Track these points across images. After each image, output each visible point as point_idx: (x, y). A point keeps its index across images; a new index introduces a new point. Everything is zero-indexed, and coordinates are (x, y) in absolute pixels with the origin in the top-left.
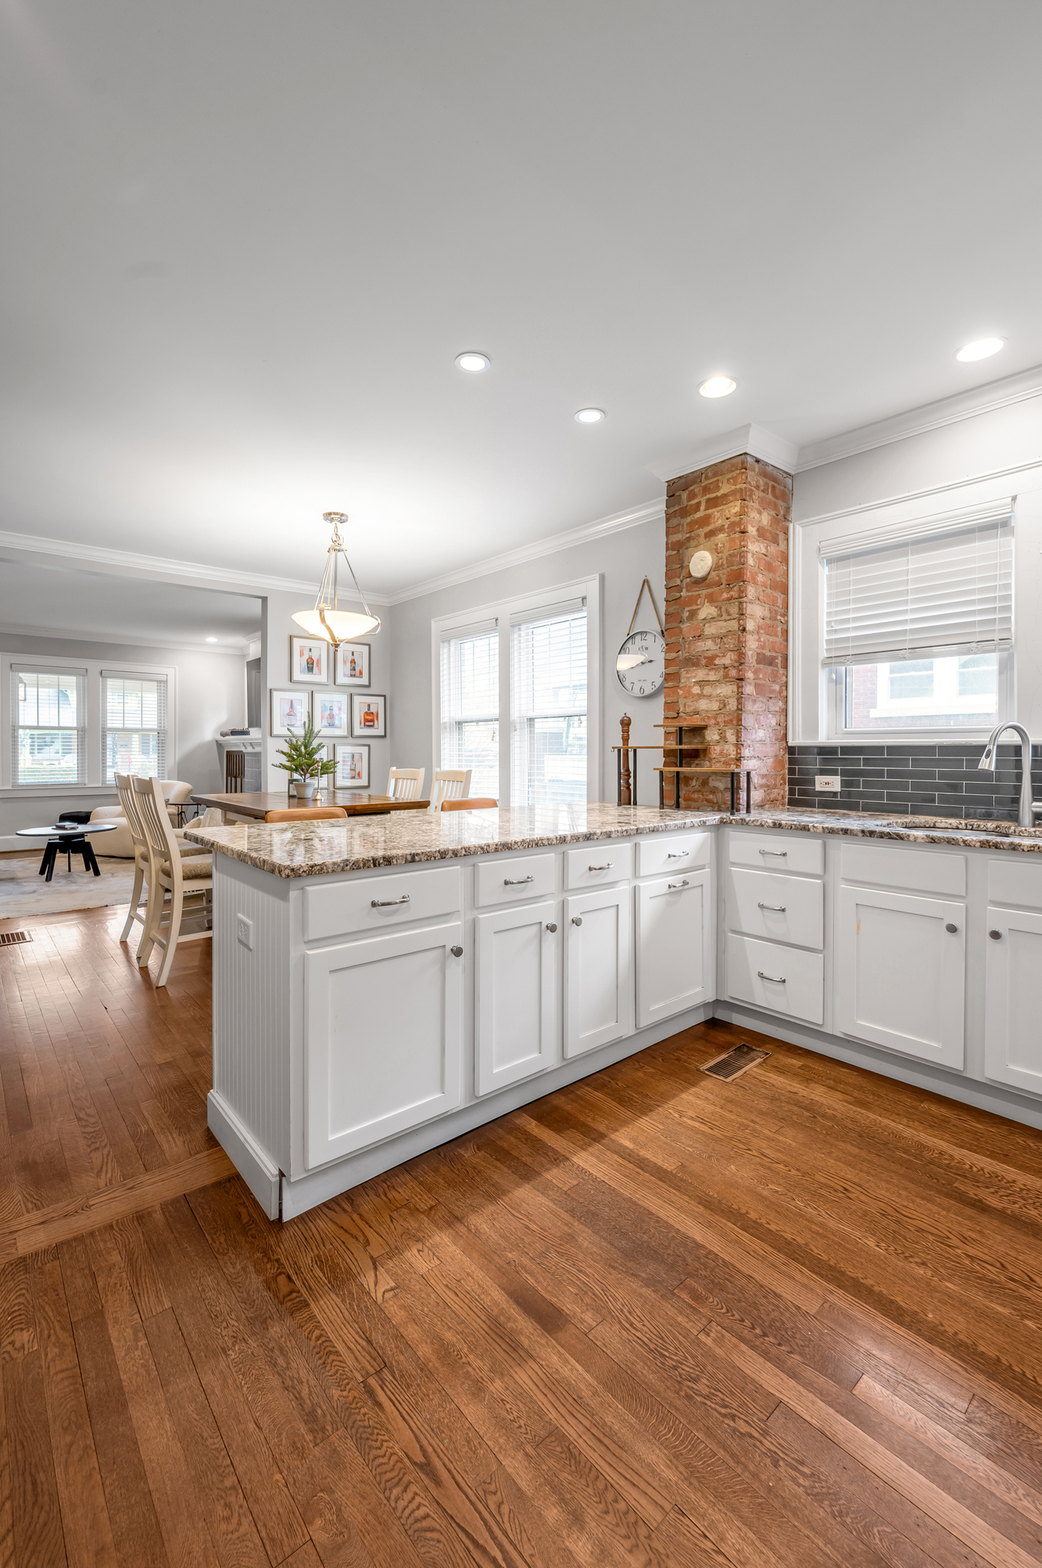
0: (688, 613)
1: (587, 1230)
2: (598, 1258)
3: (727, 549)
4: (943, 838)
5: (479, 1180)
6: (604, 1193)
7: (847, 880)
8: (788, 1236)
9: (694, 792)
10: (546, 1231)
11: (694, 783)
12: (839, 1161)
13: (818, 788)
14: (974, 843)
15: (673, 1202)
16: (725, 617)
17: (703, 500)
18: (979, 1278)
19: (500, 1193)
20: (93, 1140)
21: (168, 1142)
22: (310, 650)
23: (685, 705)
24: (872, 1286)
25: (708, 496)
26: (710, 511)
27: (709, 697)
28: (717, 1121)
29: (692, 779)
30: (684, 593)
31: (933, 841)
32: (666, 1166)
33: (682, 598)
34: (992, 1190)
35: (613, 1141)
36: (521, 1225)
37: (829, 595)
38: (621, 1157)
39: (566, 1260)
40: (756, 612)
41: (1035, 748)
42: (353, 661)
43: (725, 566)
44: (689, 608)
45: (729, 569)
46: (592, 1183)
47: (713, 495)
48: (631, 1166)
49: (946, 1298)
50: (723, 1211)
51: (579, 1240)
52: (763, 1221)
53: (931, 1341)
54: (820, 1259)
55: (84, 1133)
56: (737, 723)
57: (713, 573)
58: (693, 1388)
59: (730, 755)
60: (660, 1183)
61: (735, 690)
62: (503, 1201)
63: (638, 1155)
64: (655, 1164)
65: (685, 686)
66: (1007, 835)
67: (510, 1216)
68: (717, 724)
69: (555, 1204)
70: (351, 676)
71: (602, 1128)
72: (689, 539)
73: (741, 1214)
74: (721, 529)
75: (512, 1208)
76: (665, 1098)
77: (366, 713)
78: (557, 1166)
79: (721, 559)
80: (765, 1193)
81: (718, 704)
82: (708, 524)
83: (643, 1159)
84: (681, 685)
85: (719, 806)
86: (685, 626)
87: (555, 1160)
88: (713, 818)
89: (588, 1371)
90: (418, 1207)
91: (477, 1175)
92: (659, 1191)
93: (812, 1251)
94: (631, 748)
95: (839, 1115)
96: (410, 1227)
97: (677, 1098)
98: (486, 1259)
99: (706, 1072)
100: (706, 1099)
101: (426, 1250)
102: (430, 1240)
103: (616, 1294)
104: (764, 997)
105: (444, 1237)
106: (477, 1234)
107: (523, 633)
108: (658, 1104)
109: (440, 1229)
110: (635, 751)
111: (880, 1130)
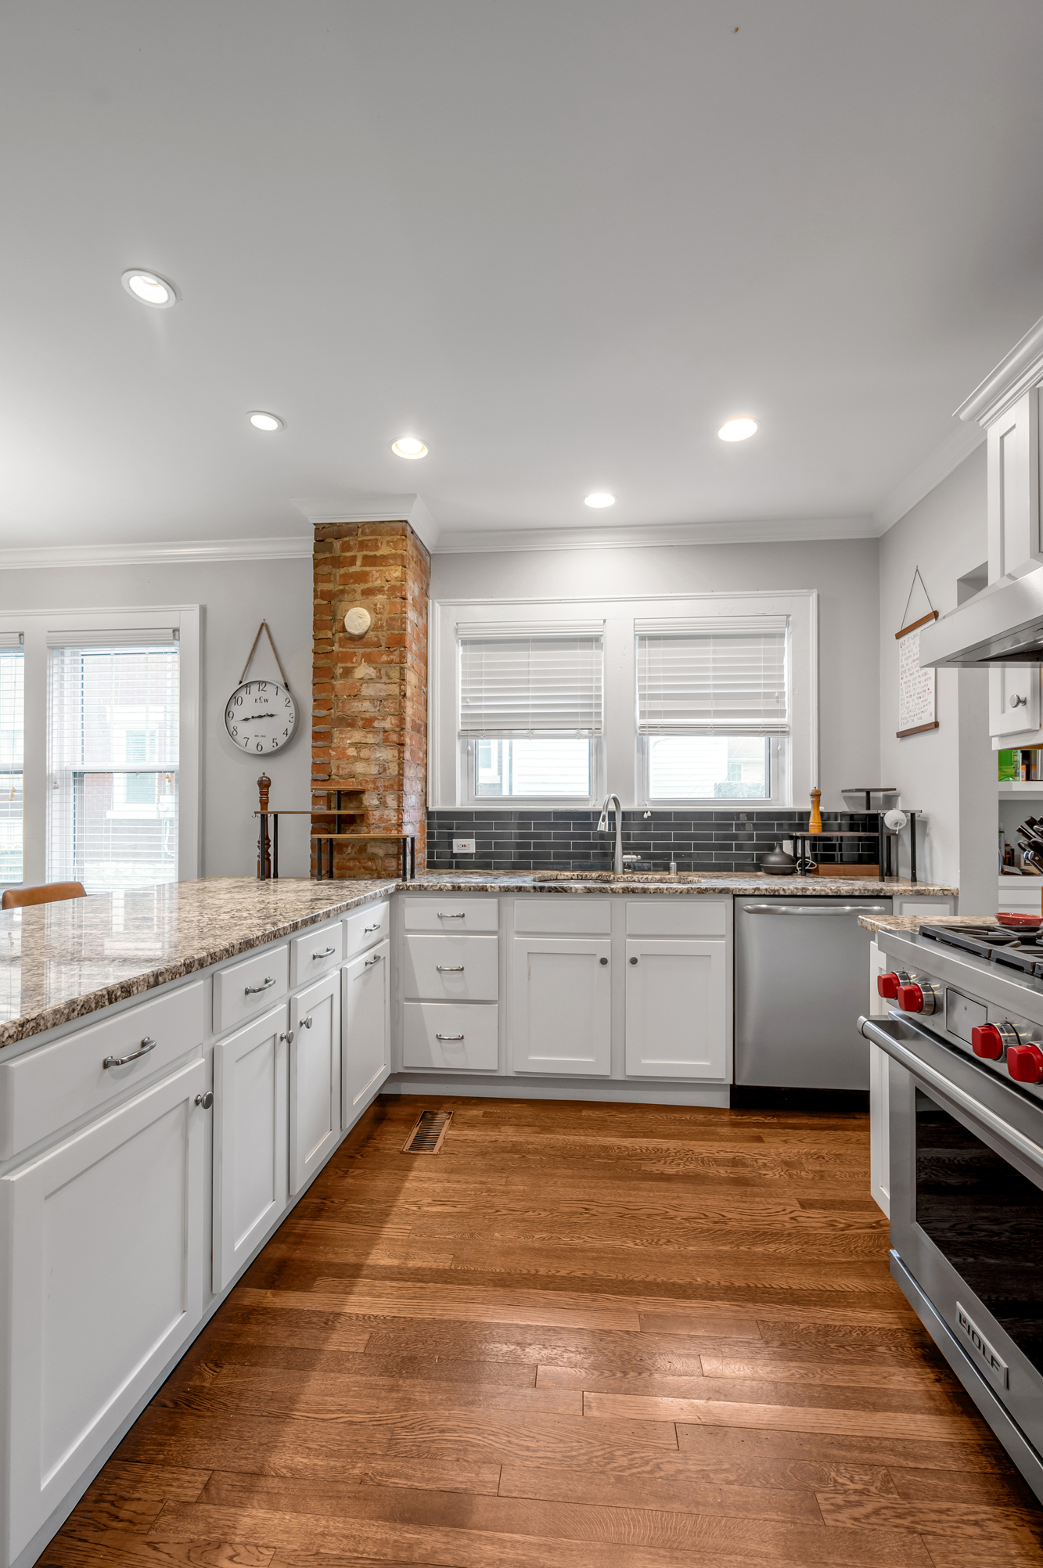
0: (341, 670)
1: (416, 1382)
3: (387, 611)
4: (597, 888)
5: (248, 1405)
6: (404, 1329)
8: (578, 1274)
9: (349, 860)
10: (376, 1413)
11: (349, 850)
12: (567, 1187)
13: (455, 851)
15: (473, 1299)
16: (385, 679)
17: (360, 555)
19: (288, 1404)
23: (338, 767)
25: (365, 553)
26: (367, 569)
27: (367, 760)
28: (453, 1197)
29: (347, 846)
30: (336, 648)
32: (441, 1266)
33: (334, 653)
35: (374, 1267)
36: (342, 1425)
37: (464, 674)
38: (393, 1279)
39: (420, 1429)
40: (411, 677)
43: (385, 628)
44: (343, 665)
45: (389, 632)
46: (384, 1326)
47: (371, 553)
48: (409, 1284)
50: (518, 1282)
51: (418, 1398)
52: (553, 1272)
53: (712, 1299)
54: (611, 1280)
56: (399, 788)
57: (371, 633)
58: (616, 1468)
59: (390, 820)
60: (449, 1286)
61: (396, 754)
62: (298, 1410)
63: (409, 1269)
64: (430, 1269)
65: (339, 747)
67: (320, 1423)
68: (376, 788)
69: (362, 1375)
71: (351, 1259)
72: (342, 592)
73: (533, 1275)
74: (380, 590)
75: (316, 1413)
76: (393, 1194)
78: (333, 1329)
79: (381, 620)
80: (537, 1245)
81: (377, 768)
82: (366, 581)
83: (416, 1270)
84: (333, 745)
85: (379, 873)
86: (338, 683)
87: (326, 1323)
88: (391, 885)
89: (528, 1533)
91: (241, 1400)
92: (454, 1295)
93: (602, 1276)
94: (269, 812)
95: (539, 1147)
96: (192, 1536)
97: (404, 1190)
98: (330, 1497)
99: (412, 1152)
100: (430, 1179)
101: (241, 1549)
102: (238, 1532)
103: (493, 1429)
104: (441, 1059)
105: (254, 1512)
106: (296, 1475)
107: (67, 660)
108: (390, 1204)
109: (241, 1505)
110: (276, 817)
111: (573, 1147)
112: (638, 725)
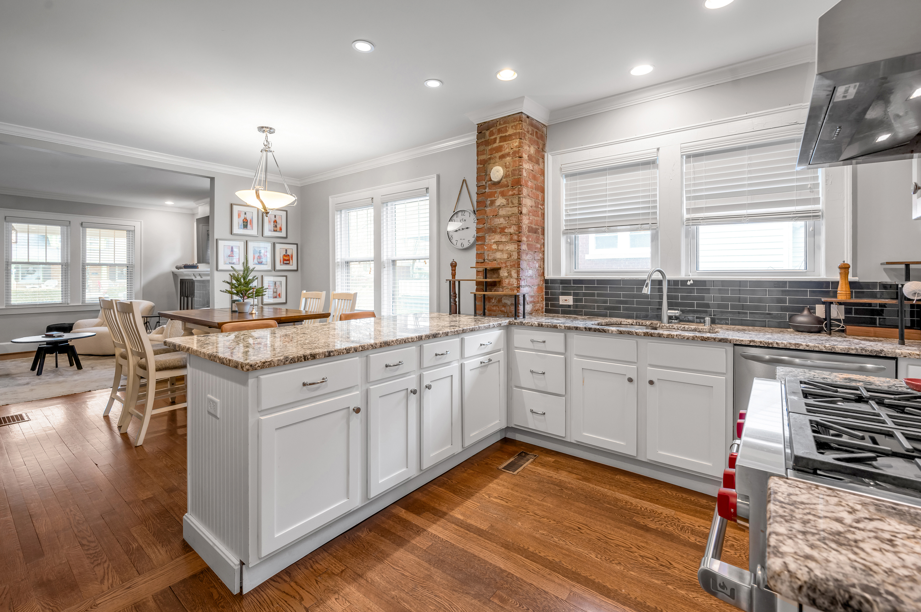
0: (489, 202)
1: (439, 571)
2: (446, 586)
3: (511, 166)
4: (626, 331)
5: (371, 550)
6: (447, 548)
7: (578, 356)
8: (550, 558)
9: (493, 306)
10: (415, 575)
11: (493, 301)
12: (576, 513)
13: (561, 303)
14: (640, 333)
15: (487, 548)
16: (510, 205)
17: (498, 137)
18: (646, 567)
19: (385, 556)
20: (95, 559)
21: (154, 552)
22: (245, 214)
23: (488, 255)
24: (594, 579)
25: (501, 135)
26: (502, 144)
27: (502, 251)
28: (509, 497)
29: (492, 298)
30: (487, 190)
31: (621, 333)
32: (482, 527)
33: (486, 193)
34: (651, 519)
35: (451, 516)
36: (399, 574)
37: (566, 195)
38: (457, 525)
39: (428, 590)
40: (528, 203)
41: (669, 281)
42: (275, 222)
43: (511, 176)
44: (490, 199)
45: (513, 178)
46: (440, 543)
47: (504, 135)
48: (462, 530)
49: (631, 580)
50: (515, 549)
51: (435, 578)
52: (537, 552)
53: (624, 604)
54: (567, 569)
55: (88, 554)
56: (518, 266)
57: (504, 180)
59: (514, 285)
60: (480, 538)
61: (516, 247)
62: (387, 560)
63: (466, 523)
64: (476, 527)
65: (488, 244)
66: (656, 329)
67: (392, 569)
68: (506, 266)
69: (419, 558)
70: (274, 231)
71: (444, 509)
72: (490, 159)
73: (525, 549)
74: (508, 154)
75: (393, 564)
76: (480, 487)
77: (284, 255)
78: (419, 535)
79: (508, 171)
80: (537, 536)
81: (507, 255)
82: (501, 151)
83: (469, 525)
84: (486, 244)
85: (508, 314)
86: (488, 209)
87: (418, 532)
88: (505, 321)
90: (333, 572)
91: (370, 547)
92: (479, 542)
93: (563, 564)
94: (457, 280)
95: (574, 487)
96: (329, 585)
97: (487, 487)
98: (379, 597)
99: (503, 470)
100: (503, 485)
101: (341, 598)
102: (343, 592)
103: (458, 606)
104: (533, 424)
105: (351, 588)
106: (372, 583)
107: (389, 208)
108: (476, 491)
109: (349, 583)
110: (459, 282)
111: (596, 493)
112: (685, 219)
